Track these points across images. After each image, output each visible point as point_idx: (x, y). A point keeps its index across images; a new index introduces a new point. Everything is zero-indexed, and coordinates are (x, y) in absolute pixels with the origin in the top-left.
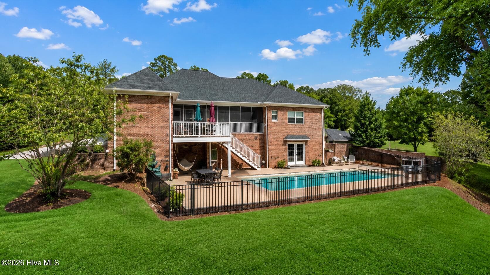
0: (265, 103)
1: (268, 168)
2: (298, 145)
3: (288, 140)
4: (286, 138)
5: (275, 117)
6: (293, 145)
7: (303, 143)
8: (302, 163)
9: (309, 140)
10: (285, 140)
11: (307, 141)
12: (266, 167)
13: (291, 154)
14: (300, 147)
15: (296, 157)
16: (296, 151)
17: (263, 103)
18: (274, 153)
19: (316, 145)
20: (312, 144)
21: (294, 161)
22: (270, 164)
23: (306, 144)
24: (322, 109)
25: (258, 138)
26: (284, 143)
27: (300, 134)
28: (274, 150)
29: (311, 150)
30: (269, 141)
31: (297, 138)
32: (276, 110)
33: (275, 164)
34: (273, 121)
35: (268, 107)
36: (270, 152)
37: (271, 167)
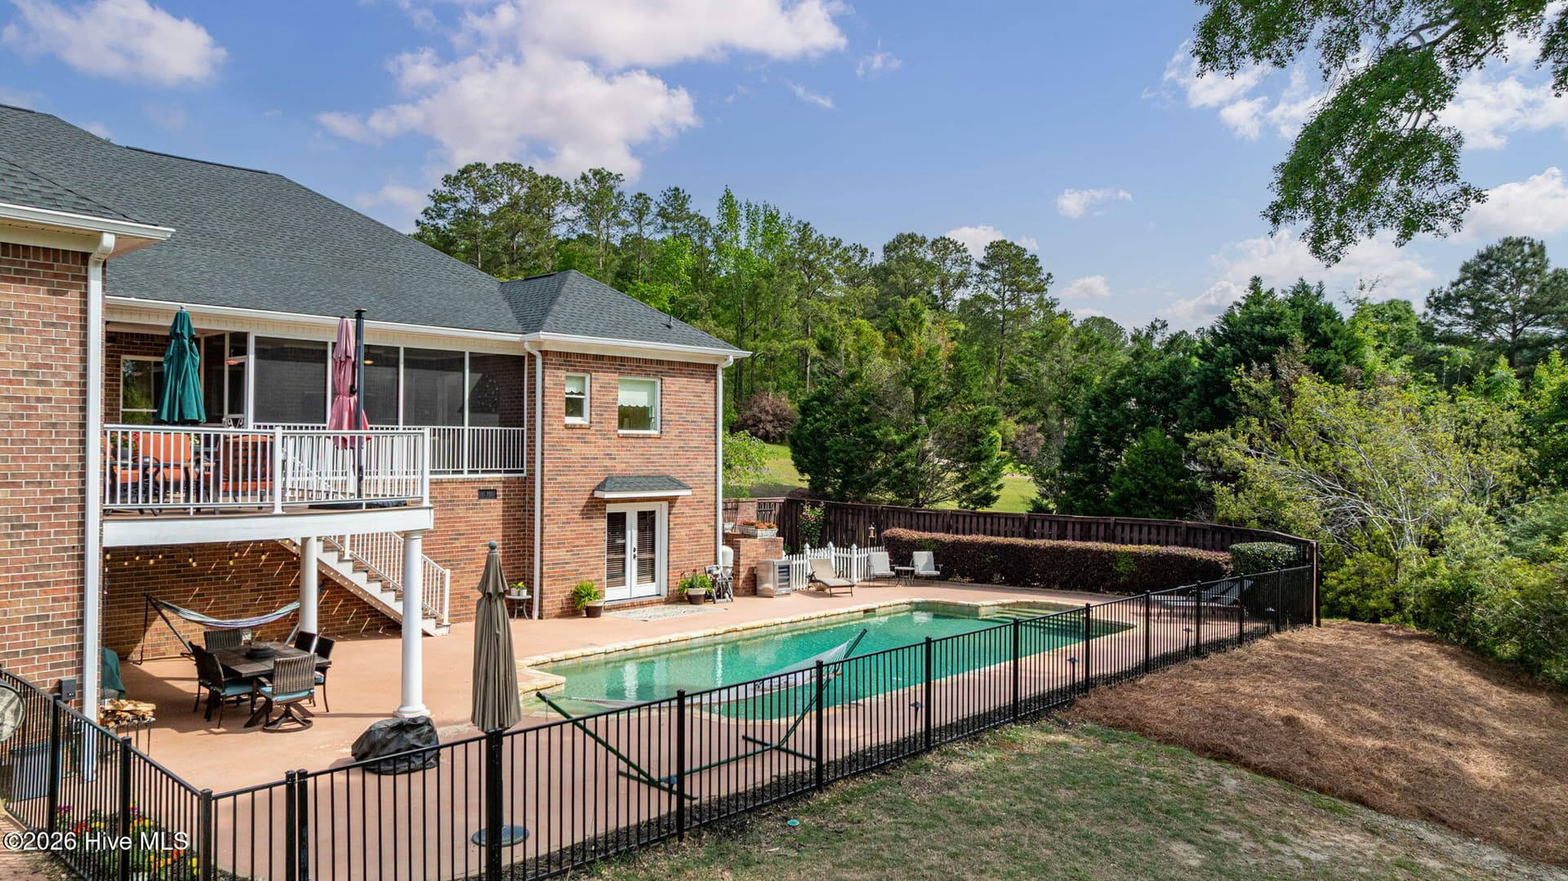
0: (537, 336)
1: (540, 617)
2: (640, 513)
3: (608, 496)
4: (601, 487)
5: (574, 406)
6: (623, 515)
7: (661, 511)
8: (649, 589)
9: (688, 493)
10: (598, 494)
11: (676, 498)
12: (532, 614)
14: (647, 521)
15: (632, 566)
16: (632, 537)
17: (527, 337)
18: (562, 554)
19: (699, 512)
20: (687, 510)
21: (623, 583)
22: (545, 602)
23: (671, 507)
24: (715, 366)
25: (500, 493)
26: (594, 506)
27: (650, 470)
28: (560, 544)
29: (683, 532)
30: (546, 504)
31: (643, 489)
32: (582, 375)
33: (562, 597)
34: (570, 420)
35: (544, 353)
36: (546, 553)
37: (549, 616)
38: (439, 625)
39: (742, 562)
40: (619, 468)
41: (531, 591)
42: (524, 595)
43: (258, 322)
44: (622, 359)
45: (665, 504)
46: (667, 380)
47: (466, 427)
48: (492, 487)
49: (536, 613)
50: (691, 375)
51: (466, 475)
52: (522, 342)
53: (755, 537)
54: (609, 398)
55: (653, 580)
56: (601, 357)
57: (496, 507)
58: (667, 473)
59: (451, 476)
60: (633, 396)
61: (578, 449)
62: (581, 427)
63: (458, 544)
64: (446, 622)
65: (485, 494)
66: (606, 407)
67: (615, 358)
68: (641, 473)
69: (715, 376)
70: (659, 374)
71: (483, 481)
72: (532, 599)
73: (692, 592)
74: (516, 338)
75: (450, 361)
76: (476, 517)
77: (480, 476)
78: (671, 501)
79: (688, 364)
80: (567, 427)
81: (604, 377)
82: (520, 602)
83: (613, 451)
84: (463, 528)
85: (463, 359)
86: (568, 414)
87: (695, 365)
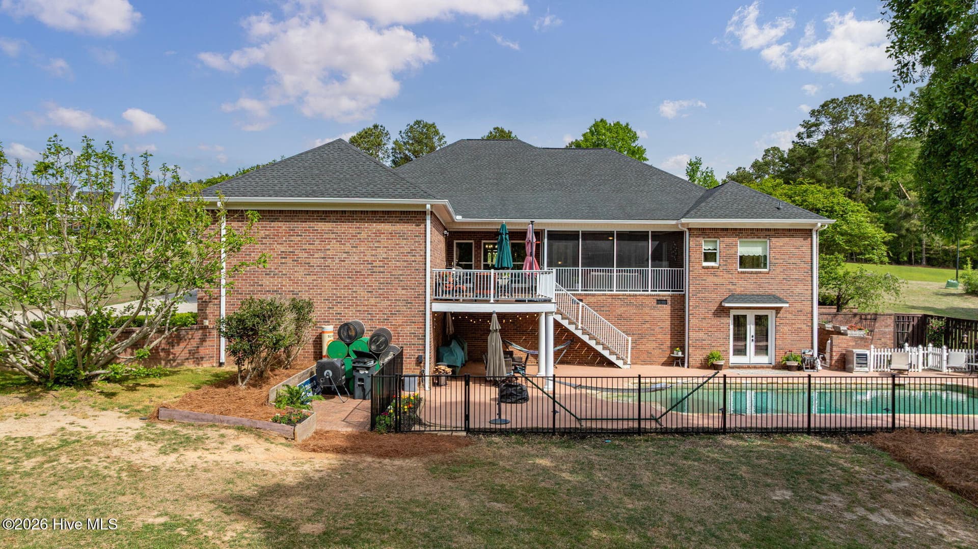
0: (684, 220)
1: (688, 367)
2: (757, 316)
3: (730, 305)
4: (726, 300)
5: (709, 256)
6: (745, 317)
7: (771, 315)
8: (763, 359)
9: (787, 305)
10: (724, 304)
11: (781, 308)
12: (683, 365)
13: (740, 336)
14: (761, 321)
15: (751, 346)
16: (751, 329)
17: (679, 222)
18: (701, 335)
19: (799, 317)
20: (789, 316)
21: (745, 354)
22: (691, 359)
23: (777, 313)
24: (811, 230)
25: (669, 302)
26: (722, 311)
27: (761, 291)
28: (700, 330)
29: (786, 328)
30: (691, 308)
31: (758, 302)
32: (715, 239)
33: (701, 358)
34: (705, 264)
35: (690, 229)
36: (691, 333)
37: (693, 367)
38: (625, 363)
39: (834, 349)
40: (738, 290)
41: (683, 353)
42: (680, 354)
43: (548, 224)
44: (740, 229)
45: (774, 312)
46: (773, 240)
47: (650, 269)
48: (664, 298)
49: (686, 365)
50: (792, 236)
51: (650, 292)
52: (677, 225)
53: (847, 335)
54: (732, 251)
55: (767, 354)
56: (727, 229)
57: (666, 310)
58: (774, 293)
59: (641, 293)
60: (754, 249)
61: (711, 279)
62: (713, 268)
63: (644, 326)
64: (629, 363)
65: (660, 302)
66: (731, 256)
67: (736, 229)
68: (755, 293)
69: (811, 236)
70: (769, 236)
71: (659, 295)
72: (684, 357)
73: (789, 363)
74: (674, 222)
75: (641, 236)
76: (656, 313)
77: (658, 293)
78: (778, 310)
79: (789, 230)
80: (704, 268)
81: (728, 240)
82: (678, 358)
83: (735, 281)
84: (648, 318)
85: (648, 235)
86: (706, 260)
87: (795, 230)
